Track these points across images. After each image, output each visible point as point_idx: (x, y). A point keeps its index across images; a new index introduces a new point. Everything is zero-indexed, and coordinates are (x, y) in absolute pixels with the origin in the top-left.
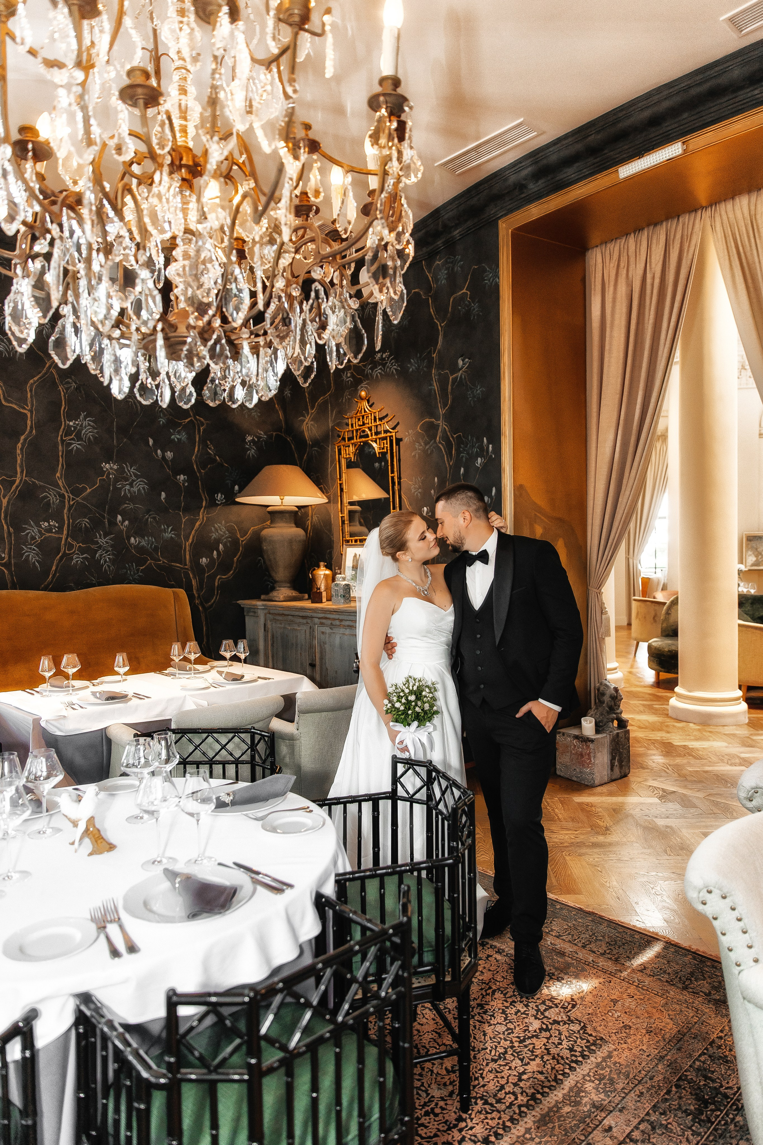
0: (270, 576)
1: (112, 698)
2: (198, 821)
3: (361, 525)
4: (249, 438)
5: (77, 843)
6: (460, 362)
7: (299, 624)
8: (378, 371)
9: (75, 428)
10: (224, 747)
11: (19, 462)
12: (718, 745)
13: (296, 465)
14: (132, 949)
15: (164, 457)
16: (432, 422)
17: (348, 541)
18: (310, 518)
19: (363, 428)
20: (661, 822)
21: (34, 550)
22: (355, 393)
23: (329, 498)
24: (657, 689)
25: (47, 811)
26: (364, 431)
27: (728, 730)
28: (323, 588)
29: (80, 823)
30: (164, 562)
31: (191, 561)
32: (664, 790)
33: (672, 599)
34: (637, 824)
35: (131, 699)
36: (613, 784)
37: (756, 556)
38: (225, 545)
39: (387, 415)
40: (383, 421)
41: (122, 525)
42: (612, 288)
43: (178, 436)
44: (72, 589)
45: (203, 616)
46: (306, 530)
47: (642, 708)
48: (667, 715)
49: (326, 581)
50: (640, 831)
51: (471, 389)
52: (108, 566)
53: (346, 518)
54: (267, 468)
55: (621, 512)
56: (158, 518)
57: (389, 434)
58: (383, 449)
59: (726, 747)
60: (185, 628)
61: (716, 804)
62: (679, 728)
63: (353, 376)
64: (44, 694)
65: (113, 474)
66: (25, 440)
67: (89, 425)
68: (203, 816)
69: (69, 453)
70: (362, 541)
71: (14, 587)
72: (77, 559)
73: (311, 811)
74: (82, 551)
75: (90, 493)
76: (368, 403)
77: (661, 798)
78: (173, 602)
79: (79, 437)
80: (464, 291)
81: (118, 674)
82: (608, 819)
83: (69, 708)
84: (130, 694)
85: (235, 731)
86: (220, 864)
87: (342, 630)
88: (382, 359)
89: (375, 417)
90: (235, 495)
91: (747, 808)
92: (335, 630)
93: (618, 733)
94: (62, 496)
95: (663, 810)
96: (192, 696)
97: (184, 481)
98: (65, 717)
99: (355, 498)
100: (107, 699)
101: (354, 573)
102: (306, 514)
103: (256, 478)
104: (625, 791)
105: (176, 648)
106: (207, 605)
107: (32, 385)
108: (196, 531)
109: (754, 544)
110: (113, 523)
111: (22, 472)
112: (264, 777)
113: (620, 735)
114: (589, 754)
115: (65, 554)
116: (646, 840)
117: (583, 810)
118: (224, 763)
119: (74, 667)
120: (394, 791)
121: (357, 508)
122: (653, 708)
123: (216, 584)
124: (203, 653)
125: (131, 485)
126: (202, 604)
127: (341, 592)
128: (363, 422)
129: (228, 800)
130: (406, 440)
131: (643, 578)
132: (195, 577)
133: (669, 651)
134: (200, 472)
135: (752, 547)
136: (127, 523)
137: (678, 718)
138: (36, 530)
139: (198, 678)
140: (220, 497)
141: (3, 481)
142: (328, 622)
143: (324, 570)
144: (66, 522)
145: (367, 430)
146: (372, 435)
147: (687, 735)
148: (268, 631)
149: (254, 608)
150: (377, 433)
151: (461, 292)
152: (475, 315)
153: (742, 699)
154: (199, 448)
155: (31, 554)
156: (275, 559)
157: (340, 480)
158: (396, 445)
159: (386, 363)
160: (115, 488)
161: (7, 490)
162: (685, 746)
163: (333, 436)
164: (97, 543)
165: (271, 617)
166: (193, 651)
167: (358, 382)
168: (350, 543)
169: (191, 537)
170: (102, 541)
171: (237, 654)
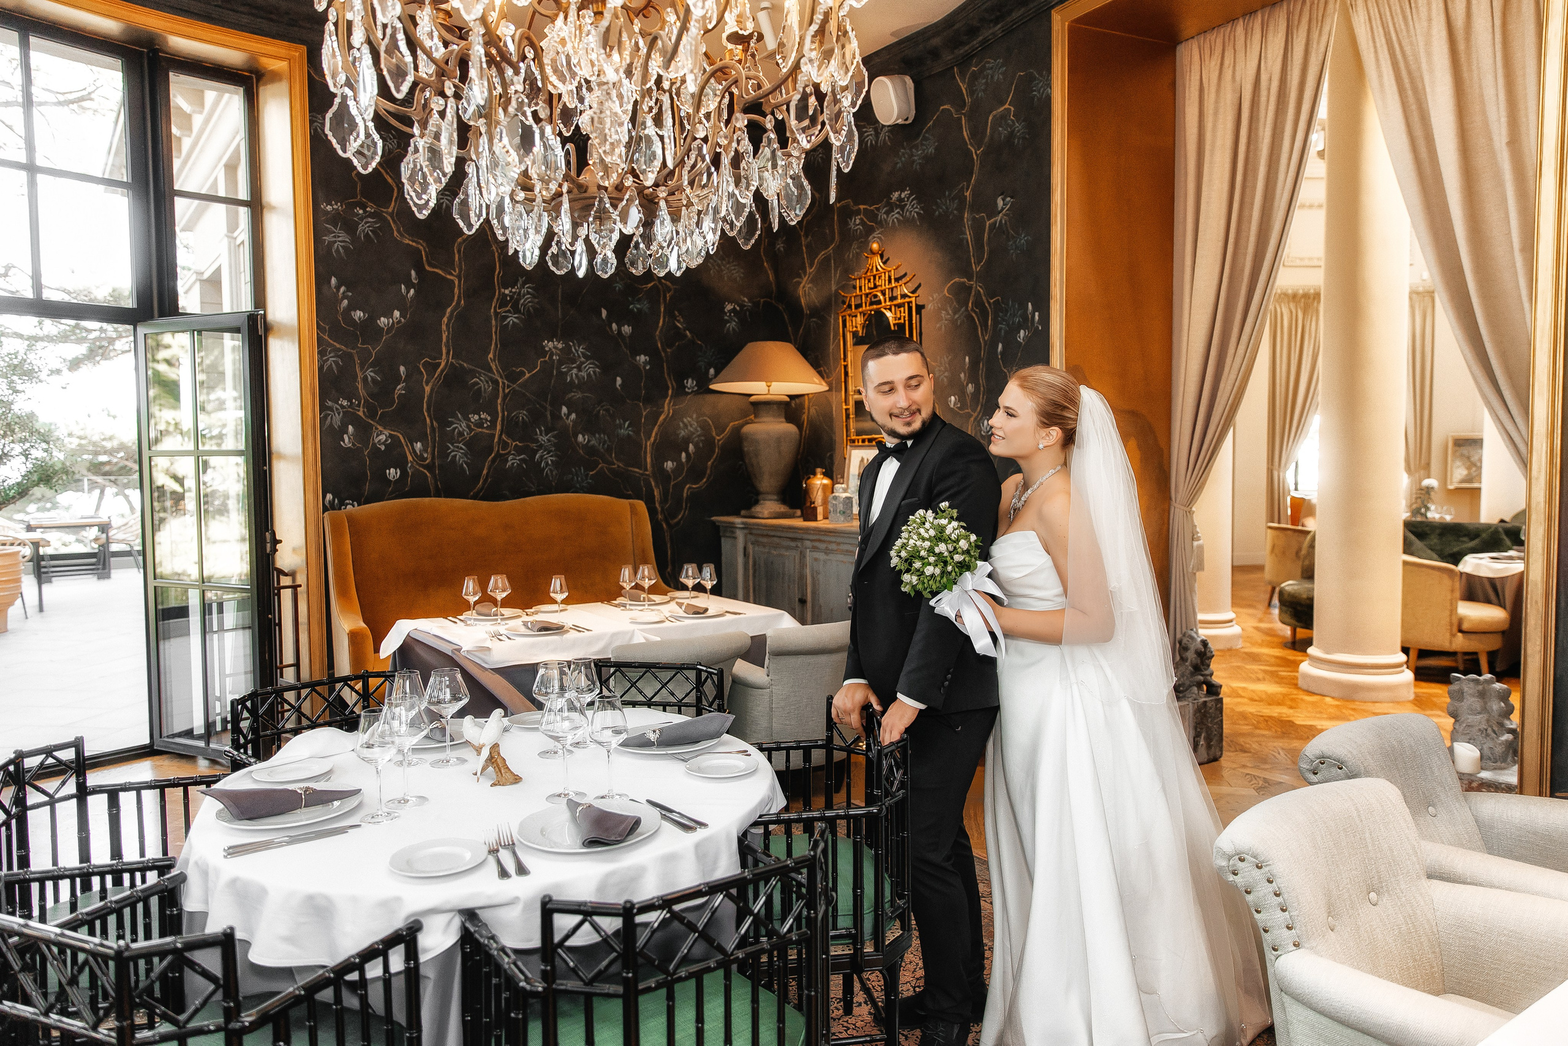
0: (754, 487)
1: (546, 629)
4: (729, 307)
5: (479, 774)
6: (1000, 203)
7: (788, 548)
8: (895, 215)
9: (511, 297)
10: (664, 686)
11: (444, 339)
14: (522, 870)
15: (619, 331)
16: (964, 283)
17: (853, 441)
18: (806, 411)
19: (875, 292)
21: (461, 448)
22: (865, 245)
23: (830, 384)
24: (1289, 650)
25: (452, 740)
26: (876, 296)
27: (1379, 708)
28: (818, 501)
29: (483, 750)
30: (619, 466)
31: (653, 465)
32: (1265, 780)
35: (567, 631)
37: (1469, 468)
38: (696, 446)
39: (905, 275)
40: (900, 283)
41: (567, 418)
42: (1213, 96)
43: (638, 306)
44: (505, 498)
45: (667, 536)
46: (800, 426)
47: (1261, 676)
48: (1294, 685)
49: (823, 493)
51: (1014, 237)
52: (550, 469)
53: (851, 410)
54: (750, 345)
55: (1223, 402)
56: (612, 409)
57: (907, 300)
58: (900, 319)
60: (643, 551)
62: (1308, 703)
63: (862, 223)
64: (469, 622)
65: (557, 354)
66: (452, 313)
67: (528, 293)
69: (504, 328)
72: (512, 461)
73: (748, 754)
74: (519, 451)
75: (529, 378)
76: (881, 258)
78: (629, 517)
79: (516, 310)
80: (1007, 106)
81: (554, 601)
83: (495, 639)
84: (569, 625)
85: (679, 668)
86: (632, 800)
87: (840, 557)
88: (900, 200)
89: (890, 277)
90: (710, 381)
92: (831, 557)
93: (1205, 702)
94: (496, 382)
96: (642, 630)
97: (646, 363)
98: (489, 649)
100: (540, 630)
102: (801, 406)
103: (735, 360)
105: (626, 572)
106: (673, 522)
107: (460, 244)
108: (661, 426)
109: (1465, 450)
110: (556, 416)
111: (448, 353)
113: (1209, 705)
115: (498, 455)
119: (504, 591)
122: (1277, 676)
123: (685, 495)
124: (661, 580)
125: (579, 369)
126: (665, 520)
127: (841, 507)
128: (875, 284)
129: (653, 737)
130: (929, 307)
131: (1293, 499)
132: (657, 486)
133: (1308, 599)
134: (665, 352)
135: (1462, 455)
136: (573, 416)
137: (1310, 689)
138: (464, 425)
139: (652, 610)
140: (690, 383)
141: (425, 365)
142: (822, 546)
143: (819, 479)
144: (500, 415)
145: (879, 294)
146: (885, 301)
147: (1317, 713)
148: (748, 558)
149: (731, 527)
150: (892, 299)
151: (1002, 108)
152: (1019, 139)
153: (1405, 666)
154: (664, 321)
155: (458, 454)
156: (758, 463)
157: (845, 361)
158: (917, 314)
159: (906, 205)
160: (560, 373)
161: (431, 374)
162: (1311, 726)
163: (836, 302)
164: (537, 441)
165: (753, 538)
166: (647, 575)
167: (869, 231)
168: (856, 444)
169: (654, 434)
170: (543, 439)
171: (702, 582)
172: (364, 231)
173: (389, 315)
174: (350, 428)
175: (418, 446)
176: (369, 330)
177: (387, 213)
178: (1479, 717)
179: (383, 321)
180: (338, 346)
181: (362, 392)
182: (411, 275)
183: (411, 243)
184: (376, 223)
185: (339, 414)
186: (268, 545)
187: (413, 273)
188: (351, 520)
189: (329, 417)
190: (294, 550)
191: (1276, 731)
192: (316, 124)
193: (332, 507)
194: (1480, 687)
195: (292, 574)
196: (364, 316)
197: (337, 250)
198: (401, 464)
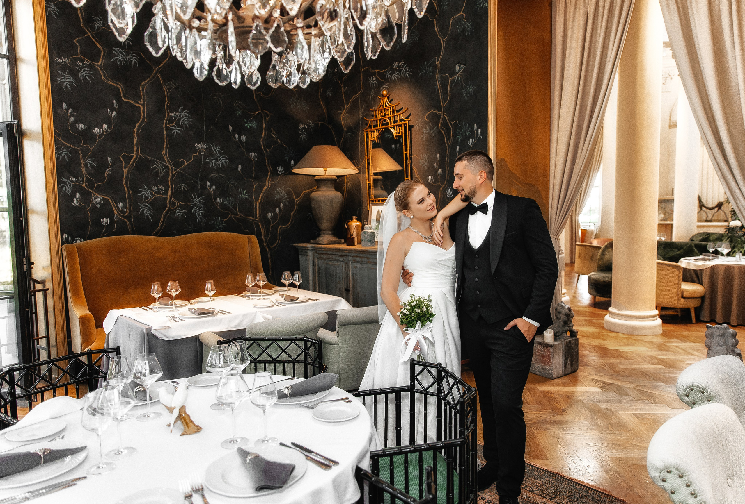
0: (317, 227)
1: (204, 313)
2: (264, 411)
3: (382, 190)
4: (302, 126)
5: (172, 425)
6: (457, 68)
7: (338, 261)
8: (396, 76)
9: (176, 118)
10: (284, 351)
11: (135, 142)
12: (641, 349)
13: (336, 145)
15: (240, 139)
16: (436, 113)
17: (373, 201)
18: (345, 184)
19: (385, 118)
20: (603, 406)
21: (147, 206)
22: (378, 92)
23: (359, 169)
24: (594, 309)
25: (151, 399)
26: (385, 120)
27: (648, 339)
28: (355, 234)
29: (174, 410)
30: (240, 216)
31: (260, 216)
32: (603, 382)
33: (606, 244)
34: (585, 407)
35: (217, 314)
36: (566, 377)
38: (284, 204)
39: (402, 108)
40: (399, 113)
41: (210, 188)
42: (572, 11)
43: (250, 125)
44: (175, 235)
45: (269, 255)
46: (342, 193)
47: (584, 323)
48: (603, 328)
49: (357, 229)
50: (588, 413)
51: (465, 87)
52: (201, 218)
53: (372, 184)
54: (314, 147)
55: (575, 179)
56: (236, 183)
57: (403, 122)
58: (399, 133)
59: (648, 351)
60: (256, 263)
61: (643, 393)
62: (612, 337)
63: (377, 80)
64: (155, 310)
65: (203, 151)
66: (139, 126)
67: (186, 116)
68: (268, 407)
69: (171, 136)
70: (383, 201)
71: (133, 234)
72: (178, 213)
73: (350, 401)
74: (182, 207)
75: (187, 165)
76: (388, 99)
77: (601, 388)
78: (247, 245)
79: (178, 125)
80: (461, 13)
81: (207, 296)
82: (563, 403)
83: (172, 321)
84: (217, 310)
85: (292, 339)
86: (281, 444)
87: (370, 266)
88: (399, 67)
89: (393, 110)
90: (292, 168)
91: (684, 402)
92: (364, 266)
93: (570, 341)
94: (167, 167)
95: (604, 397)
96: (261, 312)
97: (255, 157)
98: (169, 327)
99: (379, 170)
100: (200, 314)
101: (377, 224)
102: (343, 181)
103: (306, 156)
104: (575, 382)
105: (249, 277)
106: (272, 247)
107: (144, 85)
108: (264, 193)
110: (204, 187)
111: (137, 150)
112: (314, 375)
113: (572, 342)
114: (549, 356)
115: (169, 210)
116: (592, 418)
117: (545, 396)
118: (284, 363)
119: (176, 291)
120: (412, 385)
121: (380, 177)
122: (592, 322)
123: (278, 232)
124: (269, 281)
125: (217, 160)
126: (268, 246)
127: (368, 238)
128: (385, 114)
129: (287, 392)
130: (416, 127)
131: (582, 230)
132: (263, 227)
133: (604, 282)
134: (266, 151)
136: (214, 187)
137: (611, 330)
138: (148, 192)
139: (265, 299)
140: (280, 169)
141: (124, 157)
142: (358, 259)
143: (355, 222)
144: (170, 187)
145: (387, 119)
146: (391, 123)
147: (618, 342)
148: (315, 266)
149: (306, 249)
150: (395, 122)
151: (459, 14)
152: (468, 32)
153: (658, 316)
154: (265, 133)
155: (146, 210)
156: (320, 214)
157: (367, 157)
158: (409, 131)
159: (402, 69)
160: (205, 162)
161: (127, 163)
162: (617, 350)
163: (362, 124)
164: (193, 202)
165: (318, 255)
166: (262, 279)
167: (381, 84)
168: (375, 202)
169: (260, 198)
170: (196, 200)
171: (294, 282)
172: (83, 75)
173: (101, 127)
174: (78, 194)
175: (121, 205)
176: (88, 136)
177: (97, 65)
178: (722, 348)
179: (97, 130)
180: (68, 145)
181: (84, 173)
182: (113, 103)
183: (113, 84)
184: (90, 71)
185: (70, 186)
186: (25, 266)
187: (115, 102)
188: (79, 248)
189: (64, 188)
190: (44, 268)
191: (601, 354)
192: (49, 9)
193: (67, 242)
194: (722, 332)
195: (43, 282)
196: (85, 127)
197: (66, 86)
198: (110, 216)
